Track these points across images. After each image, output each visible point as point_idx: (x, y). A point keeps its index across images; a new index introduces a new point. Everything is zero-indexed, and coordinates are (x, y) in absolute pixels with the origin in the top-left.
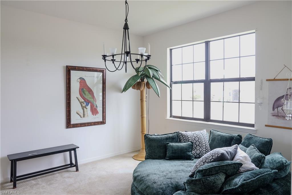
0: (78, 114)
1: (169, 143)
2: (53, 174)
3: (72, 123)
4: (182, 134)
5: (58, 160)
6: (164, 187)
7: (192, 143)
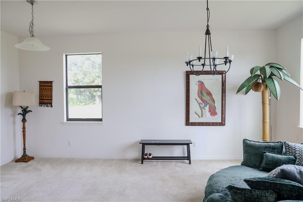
0: (197, 114)
1: (265, 152)
2: (171, 162)
3: (191, 121)
4: (289, 145)
5: (178, 151)
6: (220, 190)
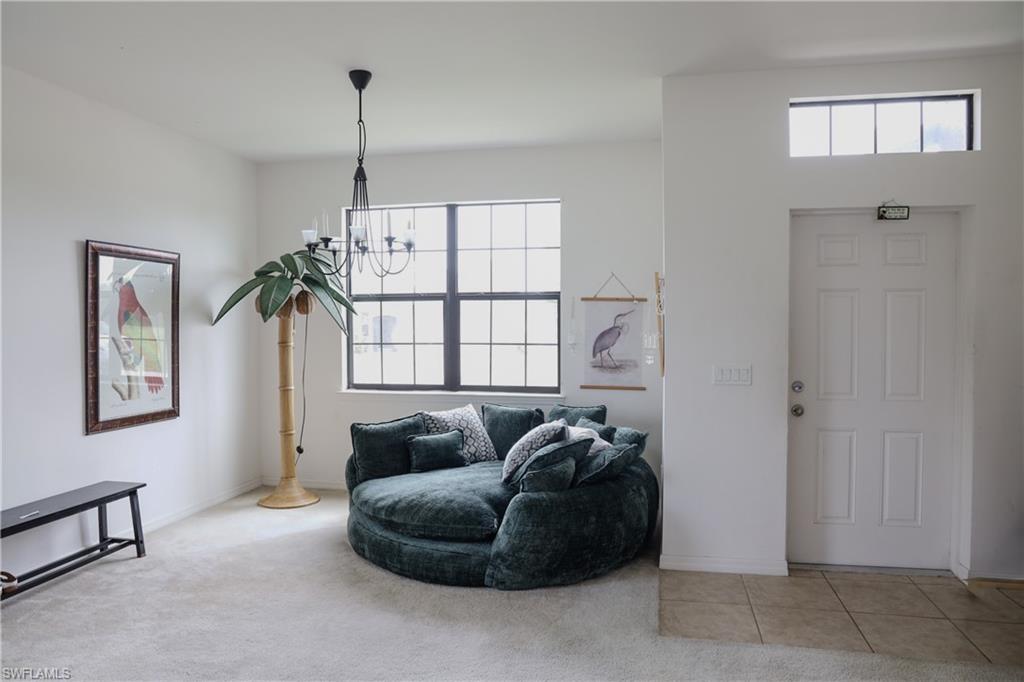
0: (116, 390)
1: (413, 438)
3: (103, 417)
4: (431, 417)
7: (461, 431)
